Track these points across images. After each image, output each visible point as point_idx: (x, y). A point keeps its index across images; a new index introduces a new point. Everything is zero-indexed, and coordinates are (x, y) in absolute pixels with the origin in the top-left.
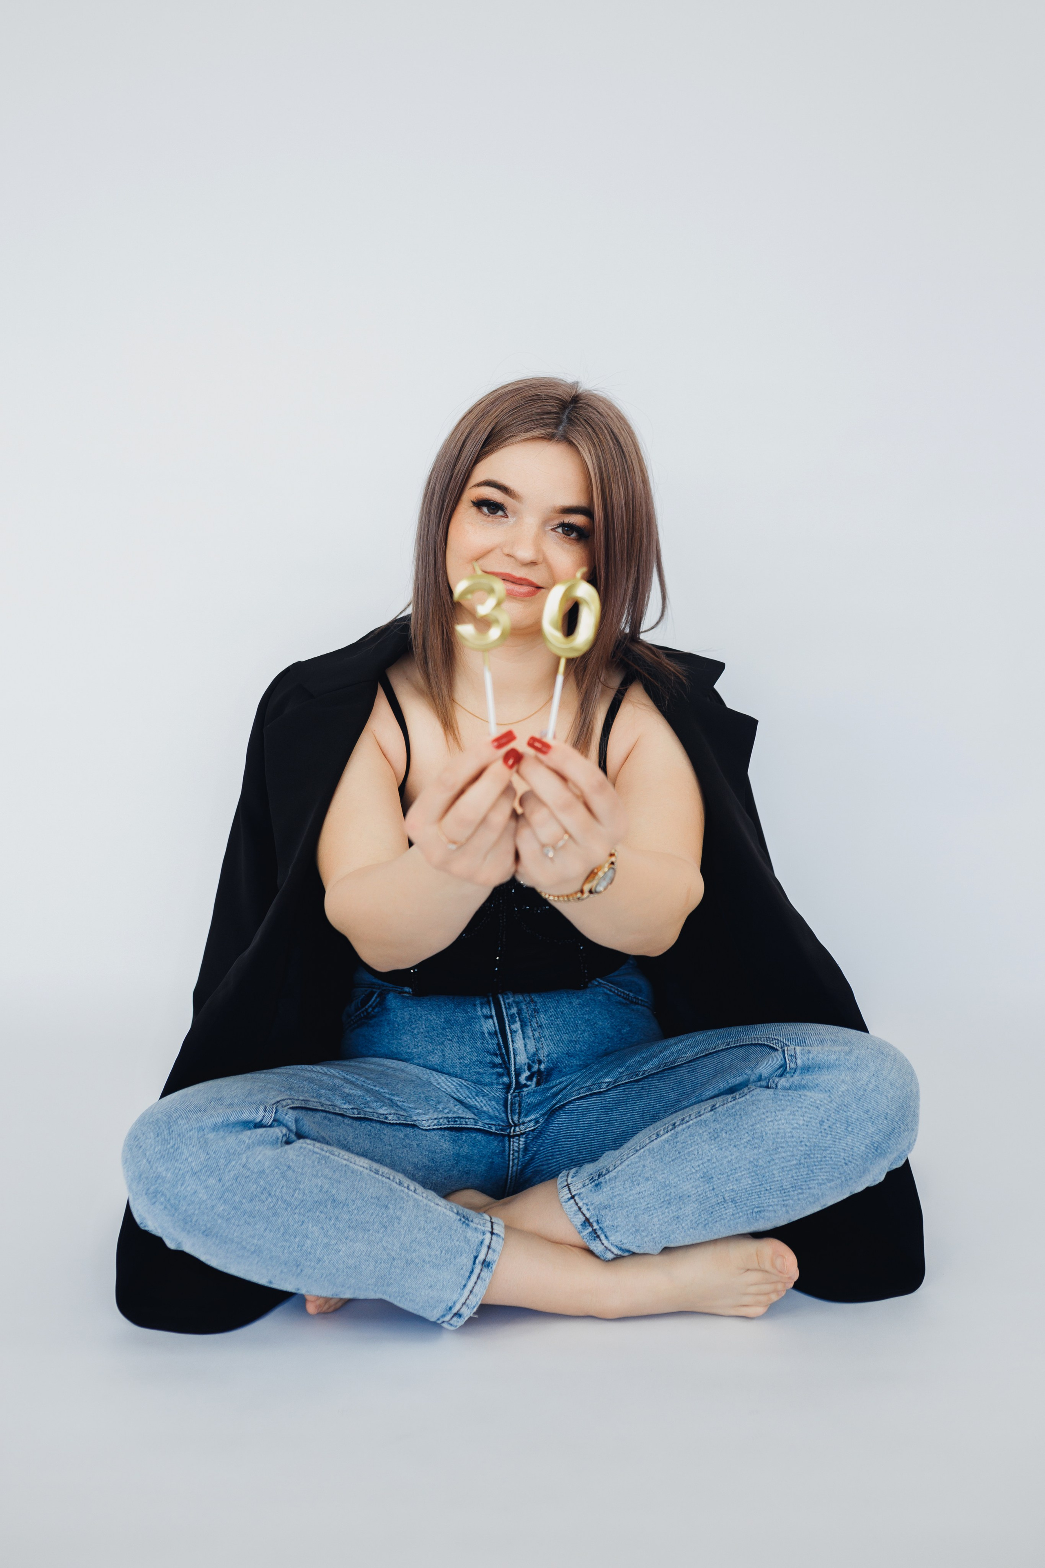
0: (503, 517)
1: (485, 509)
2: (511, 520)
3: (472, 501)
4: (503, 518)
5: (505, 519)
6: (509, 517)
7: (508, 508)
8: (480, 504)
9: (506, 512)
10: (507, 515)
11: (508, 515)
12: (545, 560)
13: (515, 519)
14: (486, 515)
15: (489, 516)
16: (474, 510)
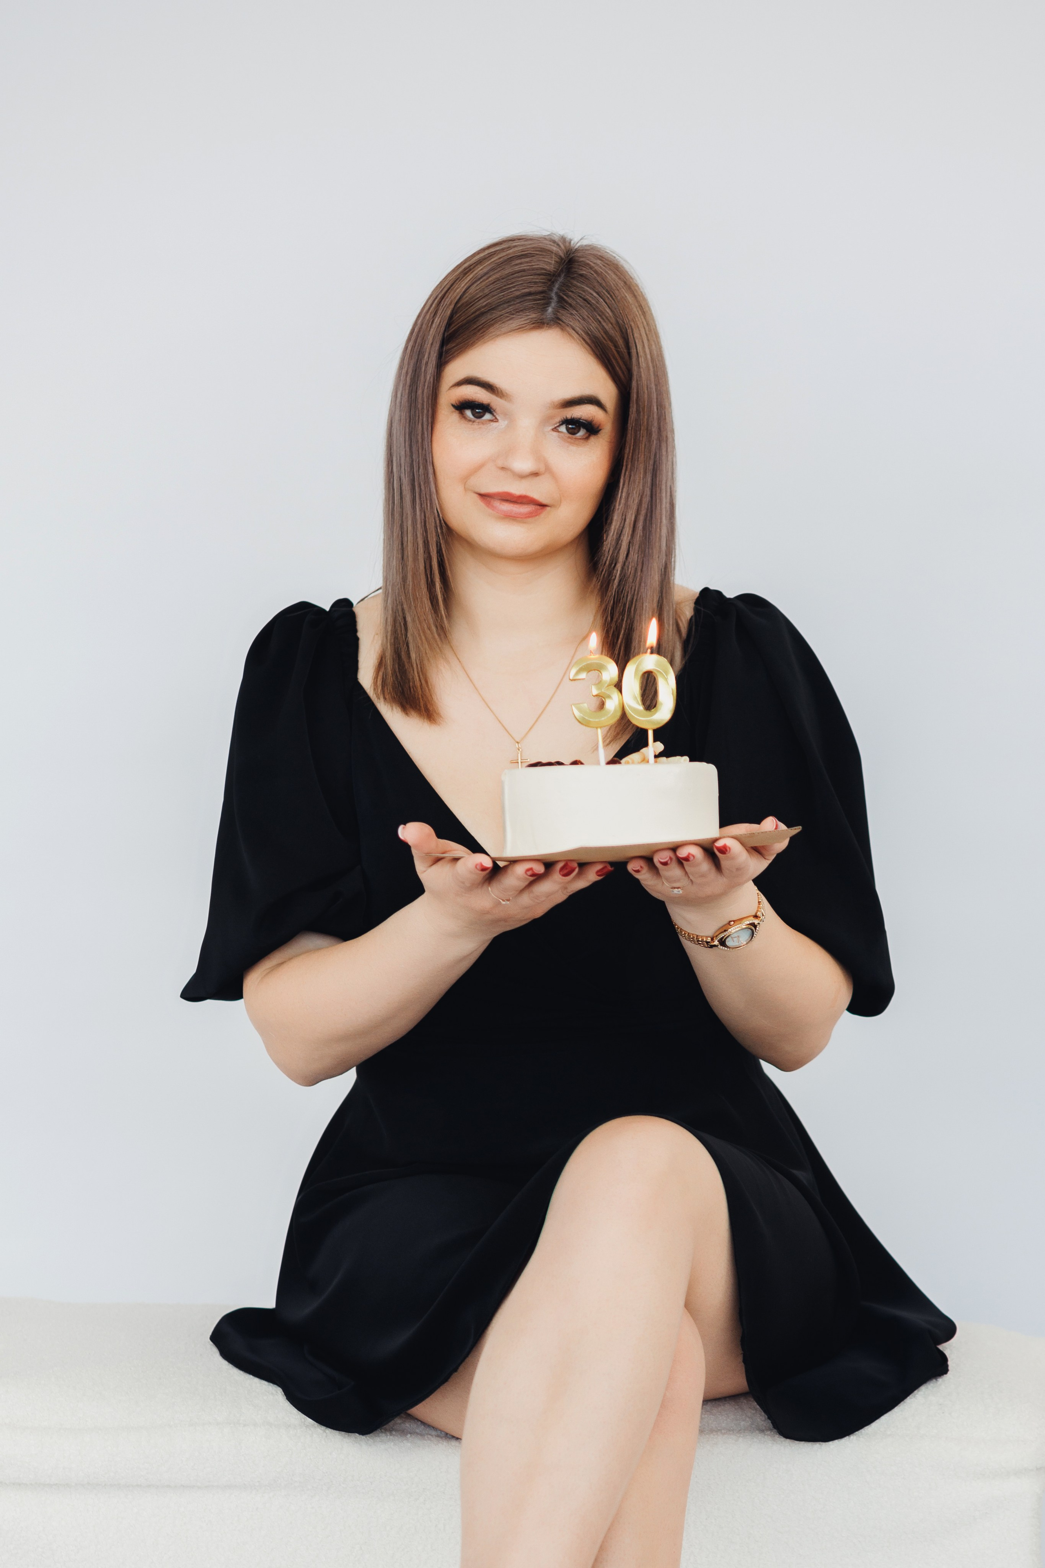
0: (492, 421)
1: (468, 413)
2: (502, 423)
3: (453, 406)
4: (492, 423)
5: (494, 424)
6: (500, 421)
7: (498, 410)
8: (462, 406)
9: (495, 414)
10: (496, 418)
11: (498, 418)
12: (548, 470)
13: (506, 422)
14: (470, 421)
15: (474, 422)
16: (455, 416)
